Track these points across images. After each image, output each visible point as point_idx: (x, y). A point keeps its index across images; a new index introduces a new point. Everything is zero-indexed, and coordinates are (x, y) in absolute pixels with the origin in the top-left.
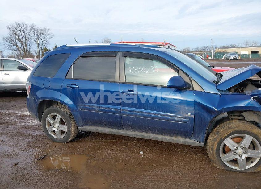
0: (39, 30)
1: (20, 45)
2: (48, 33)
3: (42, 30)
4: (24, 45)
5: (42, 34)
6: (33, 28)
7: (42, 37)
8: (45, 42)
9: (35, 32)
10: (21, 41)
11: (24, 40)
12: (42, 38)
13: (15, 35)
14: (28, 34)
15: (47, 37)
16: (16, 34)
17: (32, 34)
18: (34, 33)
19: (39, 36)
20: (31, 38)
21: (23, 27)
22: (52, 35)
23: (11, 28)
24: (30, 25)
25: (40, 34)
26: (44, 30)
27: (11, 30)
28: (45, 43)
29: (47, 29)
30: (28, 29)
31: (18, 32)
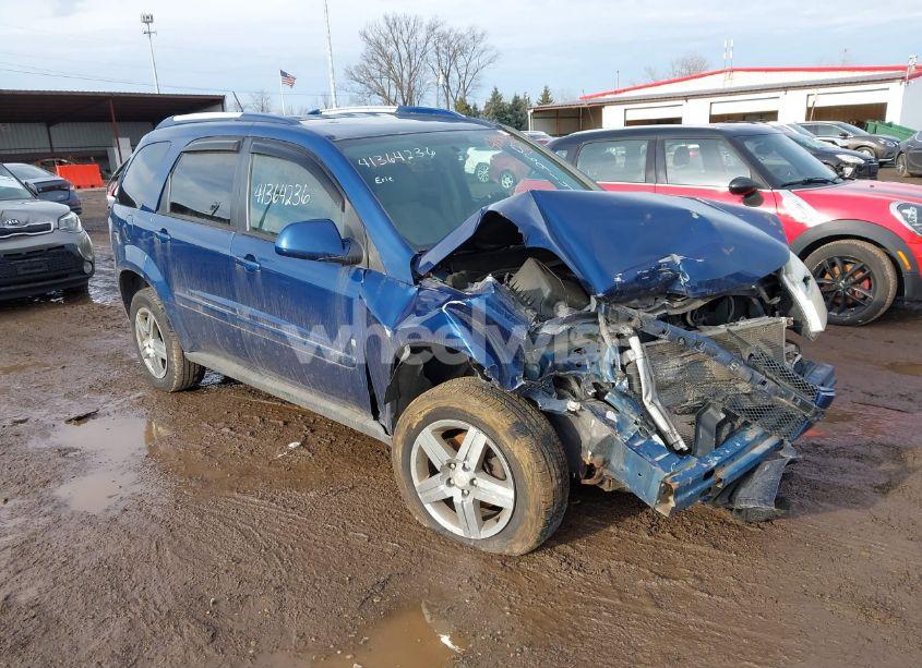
0: (451, 38)
1: (393, 91)
2: (481, 46)
3: (462, 36)
4: (405, 92)
5: (462, 50)
6: (436, 31)
7: (461, 61)
8: (469, 77)
9: (441, 45)
10: (396, 79)
11: (406, 75)
12: (459, 66)
13: (380, 60)
14: (419, 53)
15: (474, 62)
16: (384, 55)
17: (431, 55)
18: (437, 48)
19: (453, 58)
20: (427, 65)
21: (405, 32)
22: (493, 53)
23: (371, 37)
24: (428, 24)
25: (454, 52)
26: (469, 37)
27: (370, 42)
28: (467, 82)
29: (479, 32)
30: (421, 35)
31: (391, 49)
